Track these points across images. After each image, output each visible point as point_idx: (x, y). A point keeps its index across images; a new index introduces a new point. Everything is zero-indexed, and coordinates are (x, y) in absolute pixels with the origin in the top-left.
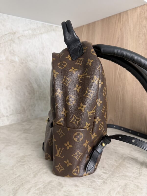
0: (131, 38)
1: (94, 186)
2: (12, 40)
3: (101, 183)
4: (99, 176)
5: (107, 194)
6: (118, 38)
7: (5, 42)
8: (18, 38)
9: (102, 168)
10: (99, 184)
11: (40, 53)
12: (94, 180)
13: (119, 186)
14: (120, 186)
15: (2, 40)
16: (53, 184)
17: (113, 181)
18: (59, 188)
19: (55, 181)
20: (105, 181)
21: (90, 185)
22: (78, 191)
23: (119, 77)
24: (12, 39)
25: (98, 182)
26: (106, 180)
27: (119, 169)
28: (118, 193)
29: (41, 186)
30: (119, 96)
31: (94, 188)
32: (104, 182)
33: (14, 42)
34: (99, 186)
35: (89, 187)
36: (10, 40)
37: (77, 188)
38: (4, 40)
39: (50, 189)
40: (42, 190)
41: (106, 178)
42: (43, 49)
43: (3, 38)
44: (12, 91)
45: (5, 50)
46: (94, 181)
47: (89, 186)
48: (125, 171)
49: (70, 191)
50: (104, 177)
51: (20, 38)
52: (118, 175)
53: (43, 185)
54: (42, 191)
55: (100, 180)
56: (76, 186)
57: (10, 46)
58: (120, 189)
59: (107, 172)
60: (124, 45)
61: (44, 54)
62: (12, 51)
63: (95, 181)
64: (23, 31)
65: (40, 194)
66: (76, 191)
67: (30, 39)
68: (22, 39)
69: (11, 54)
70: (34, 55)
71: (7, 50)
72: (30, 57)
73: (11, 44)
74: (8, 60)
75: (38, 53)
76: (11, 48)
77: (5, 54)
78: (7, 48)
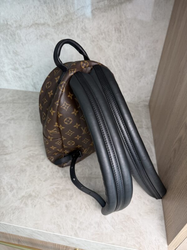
1: (55, 174)
7: (77, 18)
15: (75, 16)
24: (84, 14)
36: (82, 15)
37: (46, 168)
38: (76, 15)
42: (121, 25)
43: (76, 13)
45: (77, 27)
47: (53, 172)
57: (82, 22)
61: (120, 31)
62: (84, 28)
64: (98, 2)
67: (105, 12)
68: (95, 13)
69: (82, 31)
70: (108, 32)
71: (79, 27)
72: (102, 35)
73: (83, 20)
74: (79, 37)
75: (114, 29)
76: (83, 24)
77: (76, 31)
78: (79, 24)
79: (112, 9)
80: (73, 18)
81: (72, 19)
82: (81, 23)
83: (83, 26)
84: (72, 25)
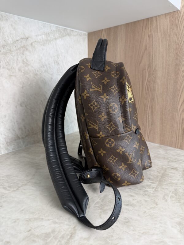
0: (160, 46)
1: (148, 194)
2: (24, 46)
3: (154, 192)
4: (149, 186)
5: (163, 199)
6: (146, 46)
7: (17, 50)
8: (31, 44)
9: (149, 179)
10: (152, 192)
11: (55, 63)
12: (146, 189)
13: (170, 192)
14: (172, 192)
15: (14, 47)
16: (109, 197)
17: (163, 189)
19: (110, 194)
20: (156, 189)
21: (144, 194)
22: (136, 200)
23: (147, 88)
24: (24, 45)
25: (150, 191)
26: (156, 188)
27: (164, 178)
28: (172, 197)
29: (98, 200)
30: (147, 109)
31: (149, 196)
32: (156, 190)
33: (27, 49)
34: (153, 194)
35: (143, 196)
36: (22, 47)
37: (133, 198)
38: (16, 47)
39: (108, 202)
40: (102, 203)
41: (156, 187)
42: (58, 58)
43: (15, 45)
44: (27, 108)
45: (18, 60)
46: (146, 190)
47: (144, 195)
48: (170, 180)
49: (128, 201)
50: (153, 186)
51: (33, 44)
52: (165, 184)
53: (100, 199)
54: (102, 204)
55: (151, 189)
56: (132, 196)
57: (23, 54)
58: (172, 194)
59: (155, 182)
60: (153, 53)
61: (59, 64)
62: (25, 61)
63: (147, 191)
64: (36, 36)
65: (101, 207)
66: (134, 200)
67: (43, 45)
68: (35, 45)
69: (24, 64)
70: (49, 64)
71: (19, 59)
72: (44, 67)
73: (23, 52)
74: (21, 71)
75: (53, 62)
76: (24, 57)
77: (17, 65)
78: (20, 56)
79: (50, 43)
80: (12, 50)
81: (10, 50)
82: (22, 55)
83: (24, 59)
84: (12, 57)
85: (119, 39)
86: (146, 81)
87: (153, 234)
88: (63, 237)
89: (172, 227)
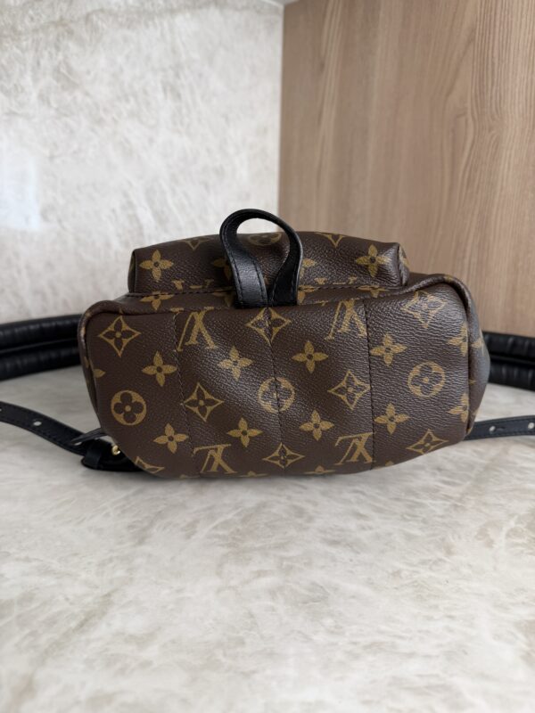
0: (523, 26)
1: (424, 516)
2: (61, 23)
3: (446, 510)
4: (433, 492)
5: (476, 537)
6: (473, 30)
7: (36, 31)
8: (87, 18)
9: (437, 472)
10: (439, 512)
11: (165, 90)
12: (418, 500)
13: (511, 516)
14: (516, 517)
15: (27, 21)
16: (274, 510)
17: (485, 504)
18: (299, 521)
19: (279, 502)
20: (459, 504)
21: (409, 515)
22: (371, 528)
24: (62, 19)
25: (432, 508)
26: (460, 500)
27: (496, 473)
28: (513, 533)
29: (230, 516)
31: (424, 521)
32: (456, 506)
33: (71, 33)
34: (442, 517)
35: (405, 519)
36: (56, 24)
37: (362, 522)
38: (32, 19)
39: (266, 524)
40: (240, 527)
41: (458, 496)
42: (177, 75)
43: (31, 12)
44: (63, 228)
45: (38, 63)
46: (417, 503)
47: (406, 516)
48: (519, 479)
49: (342, 530)
50: (450, 495)
51: (94, 18)
52: (496, 489)
53: (238, 514)
54: (238, 530)
55: (439, 502)
56: (359, 516)
57: (58, 48)
58: (516, 523)
59: (457, 481)
60: (496, 54)
61: (179, 96)
62: (63, 70)
63: (421, 505)
65: (234, 538)
66: (363, 528)
67: (129, 27)
68: (100, 23)
69: (58, 80)
70: (145, 92)
71: (43, 62)
72: (127, 101)
73: (58, 40)
74: (49, 103)
75: (160, 86)
76: (60, 57)
77: (36, 80)
78: (46, 54)
79: (150, 23)
80: (20, 28)
81: (14, 29)
82: (53, 51)
83: (60, 63)
84: (18, 51)
85: (381, 15)
86: (466, 154)
87: (411, 655)
88: (51, 622)
89: (497, 637)
